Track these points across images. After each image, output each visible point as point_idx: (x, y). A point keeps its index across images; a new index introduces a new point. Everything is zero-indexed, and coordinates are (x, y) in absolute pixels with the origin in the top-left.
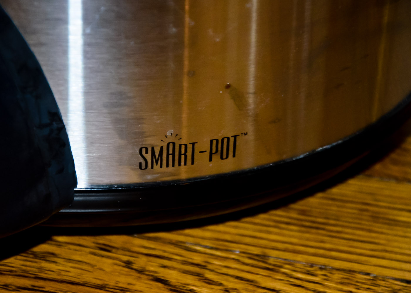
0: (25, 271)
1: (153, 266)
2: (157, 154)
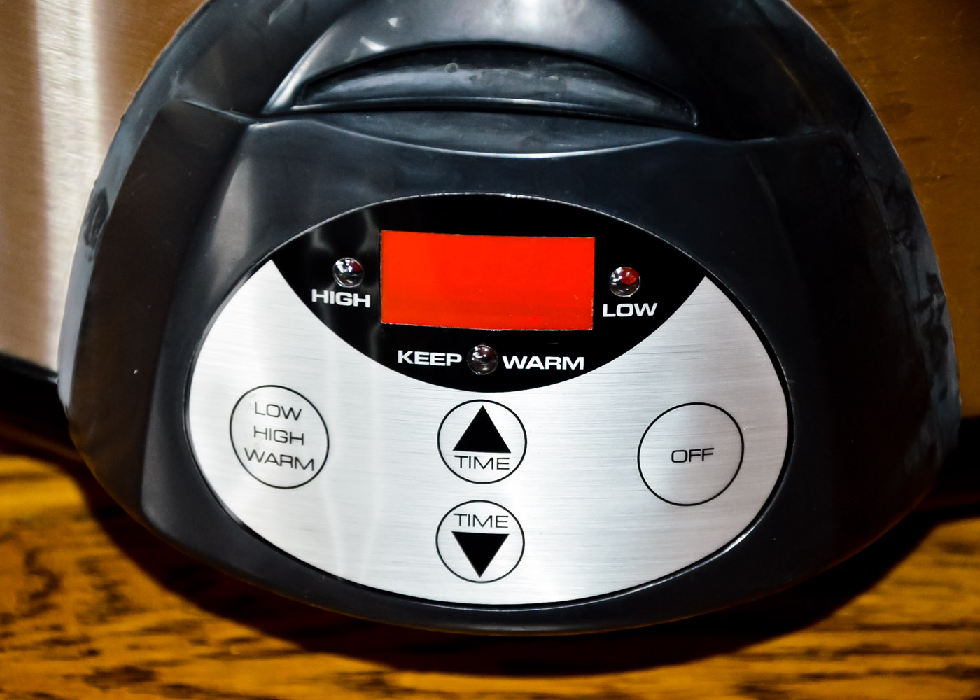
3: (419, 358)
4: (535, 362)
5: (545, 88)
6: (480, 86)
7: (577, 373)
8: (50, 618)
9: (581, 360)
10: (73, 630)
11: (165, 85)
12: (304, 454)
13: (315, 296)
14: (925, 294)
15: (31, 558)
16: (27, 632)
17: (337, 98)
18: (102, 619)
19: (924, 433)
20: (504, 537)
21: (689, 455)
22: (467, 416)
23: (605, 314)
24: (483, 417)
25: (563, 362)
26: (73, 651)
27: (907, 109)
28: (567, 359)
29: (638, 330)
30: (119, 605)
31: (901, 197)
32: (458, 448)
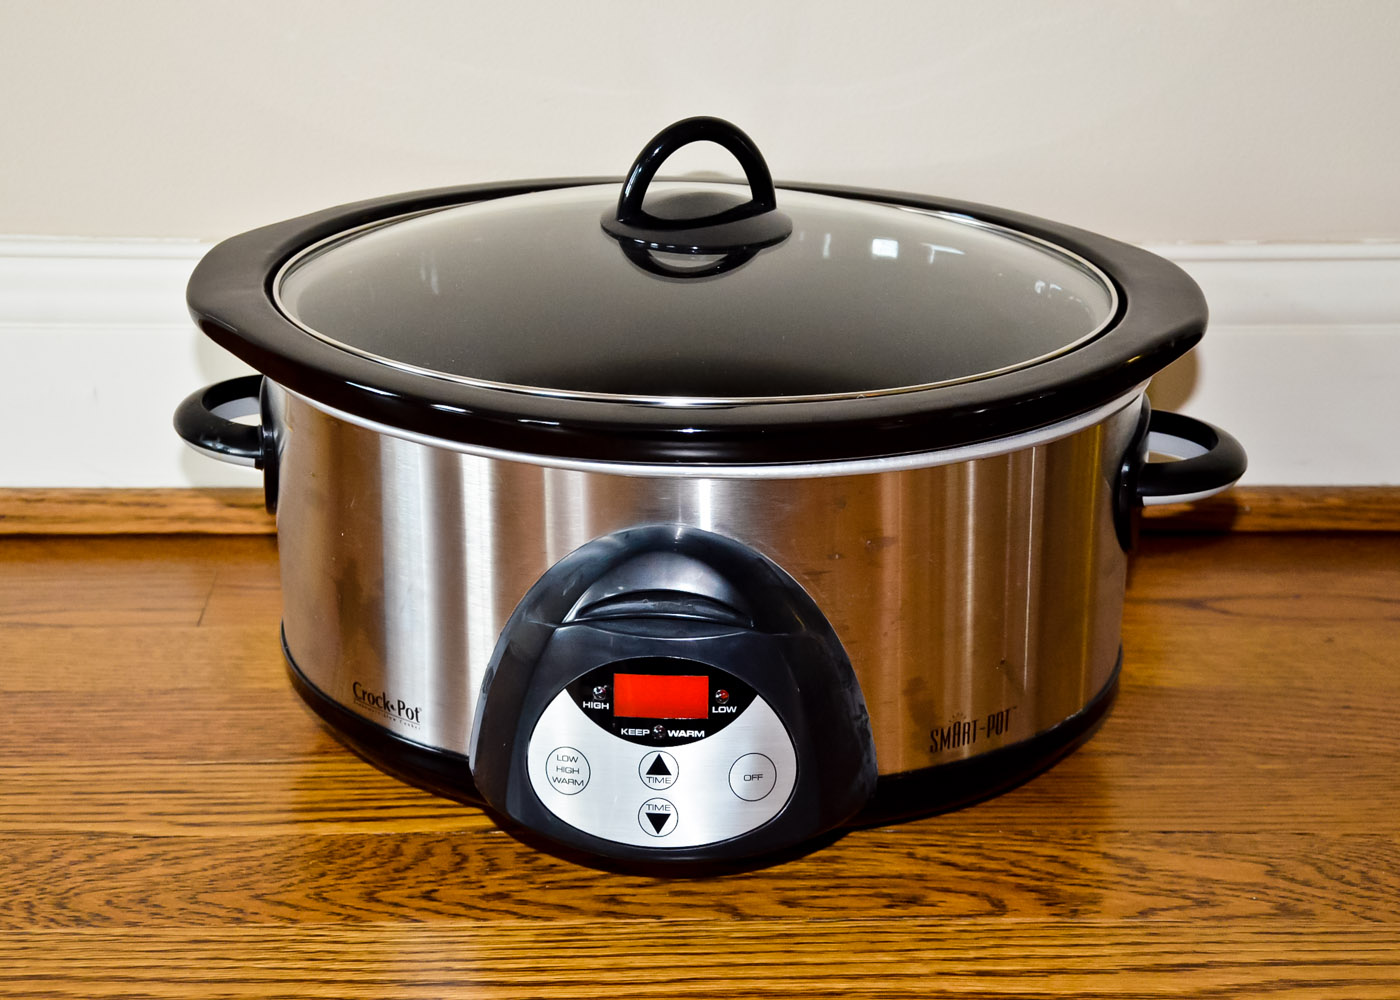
0: (822, 874)
1: (933, 853)
2: (945, 734)
3: (631, 732)
4: (682, 733)
5: (687, 610)
6: (657, 609)
7: (701, 738)
8: (464, 873)
9: (703, 732)
10: (474, 878)
11: (520, 617)
12: (578, 777)
13: (584, 705)
14: (859, 713)
15: (454, 848)
16: (452, 878)
17: (596, 615)
18: (487, 873)
19: (860, 777)
20: (669, 815)
21: (752, 777)
22: (652, 759)
23: (714, 711)
24: (659, 758)
25: (695, 733)
26: (473, 886)
27: (847, 628)
28: (697, 732)
29: (728, 719)
30: (495, 867)
31: (847, 667)
32: (648, 773)
